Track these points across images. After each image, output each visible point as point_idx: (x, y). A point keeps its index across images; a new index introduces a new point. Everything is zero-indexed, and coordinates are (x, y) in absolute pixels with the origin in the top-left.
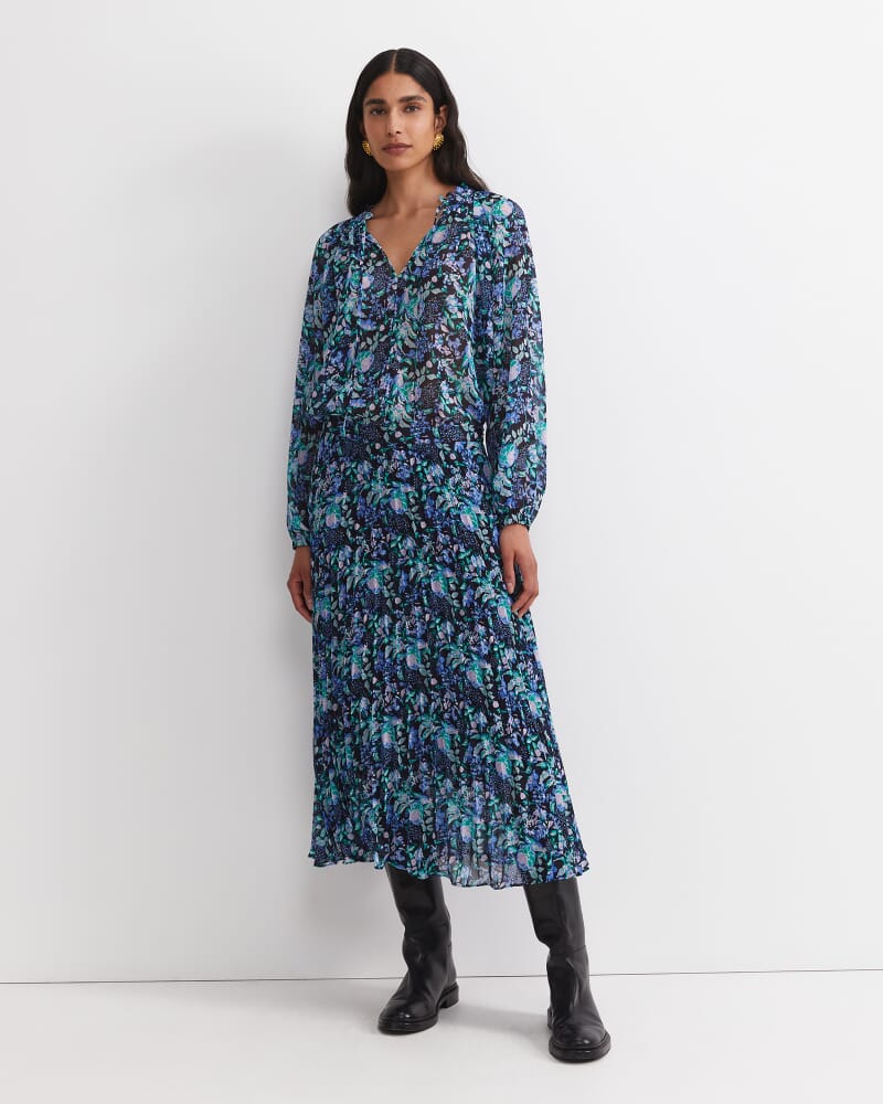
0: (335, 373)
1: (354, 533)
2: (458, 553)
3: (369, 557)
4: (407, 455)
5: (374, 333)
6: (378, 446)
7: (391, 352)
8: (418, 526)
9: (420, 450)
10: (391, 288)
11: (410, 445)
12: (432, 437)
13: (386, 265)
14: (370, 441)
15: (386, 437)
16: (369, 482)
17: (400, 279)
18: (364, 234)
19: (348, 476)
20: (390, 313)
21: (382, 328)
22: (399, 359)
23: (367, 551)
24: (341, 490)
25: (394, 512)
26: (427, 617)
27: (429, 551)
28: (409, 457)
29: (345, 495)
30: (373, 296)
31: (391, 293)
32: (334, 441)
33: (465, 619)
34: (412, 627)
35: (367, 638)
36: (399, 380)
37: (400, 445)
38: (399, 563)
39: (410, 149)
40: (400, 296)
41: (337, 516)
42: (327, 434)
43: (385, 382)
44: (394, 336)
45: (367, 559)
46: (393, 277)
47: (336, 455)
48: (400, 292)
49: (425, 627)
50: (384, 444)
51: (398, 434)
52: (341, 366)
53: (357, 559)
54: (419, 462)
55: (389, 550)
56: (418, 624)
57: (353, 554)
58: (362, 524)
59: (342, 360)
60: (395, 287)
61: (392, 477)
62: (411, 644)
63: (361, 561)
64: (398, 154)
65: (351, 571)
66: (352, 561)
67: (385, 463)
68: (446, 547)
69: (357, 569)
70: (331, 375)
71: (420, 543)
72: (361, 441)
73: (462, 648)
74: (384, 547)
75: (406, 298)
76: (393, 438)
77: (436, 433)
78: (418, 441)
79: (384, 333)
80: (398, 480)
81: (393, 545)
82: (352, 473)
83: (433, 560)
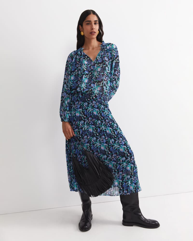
1: (84, 118)
2: (111, 124)
3: (89, 124)
4: (96, 102)
5: (88, 74)
6: (89, 100)
7: (93, 79)
8: (101, 118)
9: (99, 102)
10: (92, 64)
11: (96, 100)
12: (101, 99)
13: (90, 59)
14: (87, 98)
15: (91, 98)
16: (87, 107)
17: (94, 62)
18: (82, 52)
19: (82, 105)
20: (92, 70)
21: (90, 73)
22: (95, 80)
23: (88, 122)
24: (80, 108)
25: (95, 115)
26: (106, 138)
27: (105, 123)
28: (97, 103)
30: (88, 66)
31: (92, 66)
32: (77, 97)
33: (117, 137)
35: (89, 142)
36: (95, 85)
37: (94, 100)
38: (97, 126)
40: (94, 66)
41: (79, 114)
42: (75, 95)
43: (92, 85)
44: (93, 75)
45: (88, 124)
46: (92, 62)
47: (78, 100)
48: (94, 65)
49: (106, 141)
50: (90, 99)
51: (94, 98)
54: (99, 104)
55: (94, 123)
56: (104, 140)
58: (86, 116)
60: (93, 64)
61: (93, 107)
62: (102, 144)
63: (87, 124)
66: (84, 124)
67: (91, 103)
68: (108, 123)
69: (86, 126)
71: (102, 122)
72: (84, 98)
73: (117, 144)
74: (93, 122)
75: (96, 67)
76: (93, 98)
77: (102, 98)
78: (98, 100)
79: (91, 74)
80: (95, 108)
81: (95, 122)
82: (83, 104)
83: (106, 125)
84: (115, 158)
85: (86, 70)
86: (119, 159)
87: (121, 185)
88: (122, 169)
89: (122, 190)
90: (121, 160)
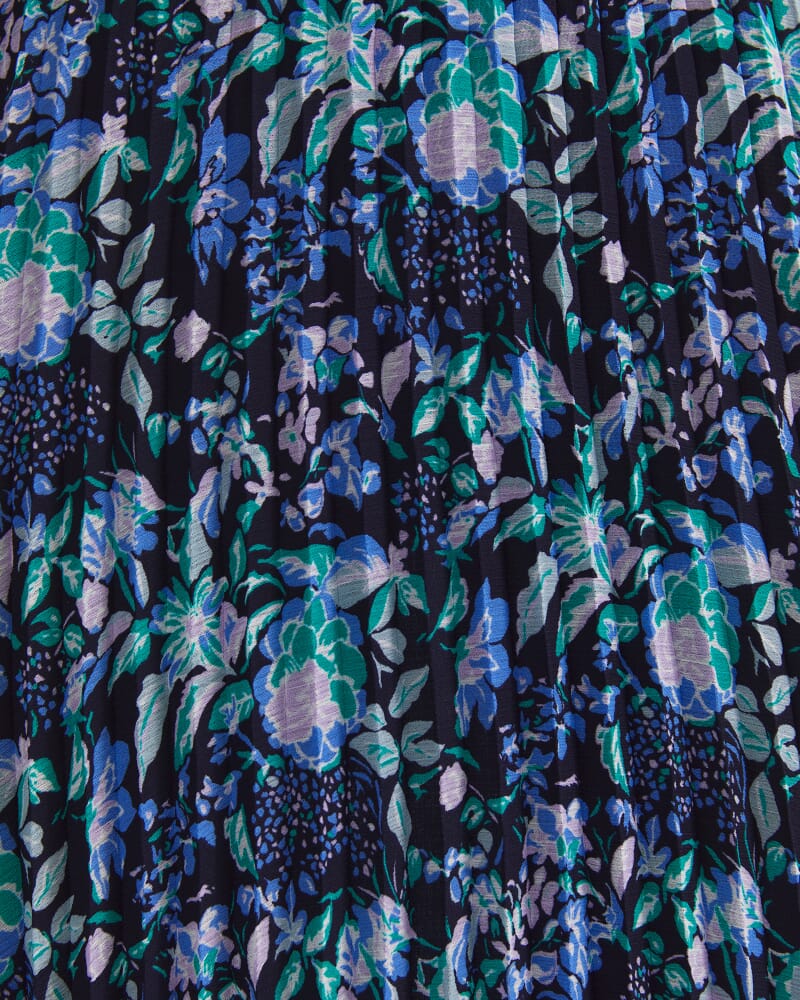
29: (112, 136)
34: (543, 940)
53: (197, 552)
57: (167, 526)
65: (158, 641)
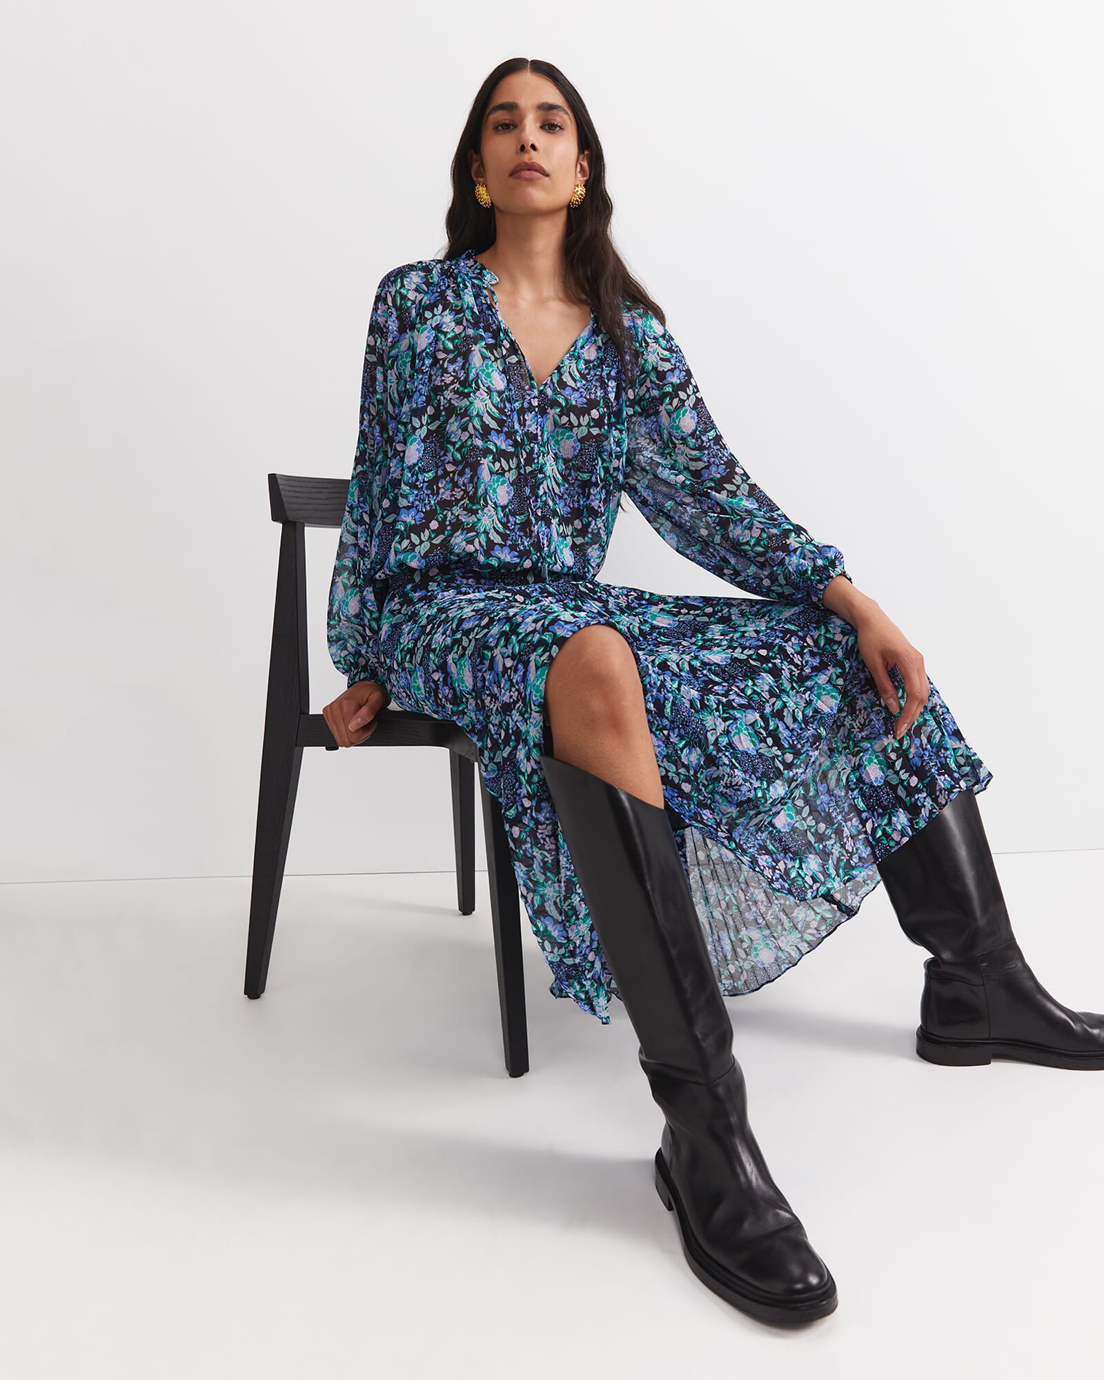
0: (463, 498)
10: (530, 403)
39: (547, 179)
52: (470, 488)
59: (471, 480)
60: (535, 403)
64: (531, 181)
70: (457, 501)
84: (807, 657)
85: (493, 425)
86: (822, 643)
87: (898, 765)
88: (862, 676)
89: (920, 791)
90: (838, 637)
